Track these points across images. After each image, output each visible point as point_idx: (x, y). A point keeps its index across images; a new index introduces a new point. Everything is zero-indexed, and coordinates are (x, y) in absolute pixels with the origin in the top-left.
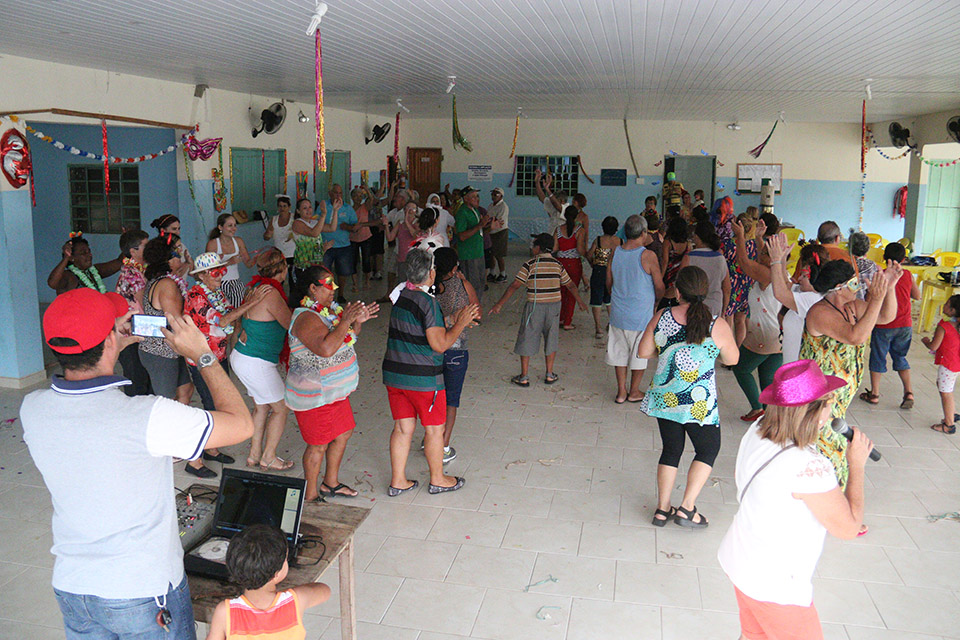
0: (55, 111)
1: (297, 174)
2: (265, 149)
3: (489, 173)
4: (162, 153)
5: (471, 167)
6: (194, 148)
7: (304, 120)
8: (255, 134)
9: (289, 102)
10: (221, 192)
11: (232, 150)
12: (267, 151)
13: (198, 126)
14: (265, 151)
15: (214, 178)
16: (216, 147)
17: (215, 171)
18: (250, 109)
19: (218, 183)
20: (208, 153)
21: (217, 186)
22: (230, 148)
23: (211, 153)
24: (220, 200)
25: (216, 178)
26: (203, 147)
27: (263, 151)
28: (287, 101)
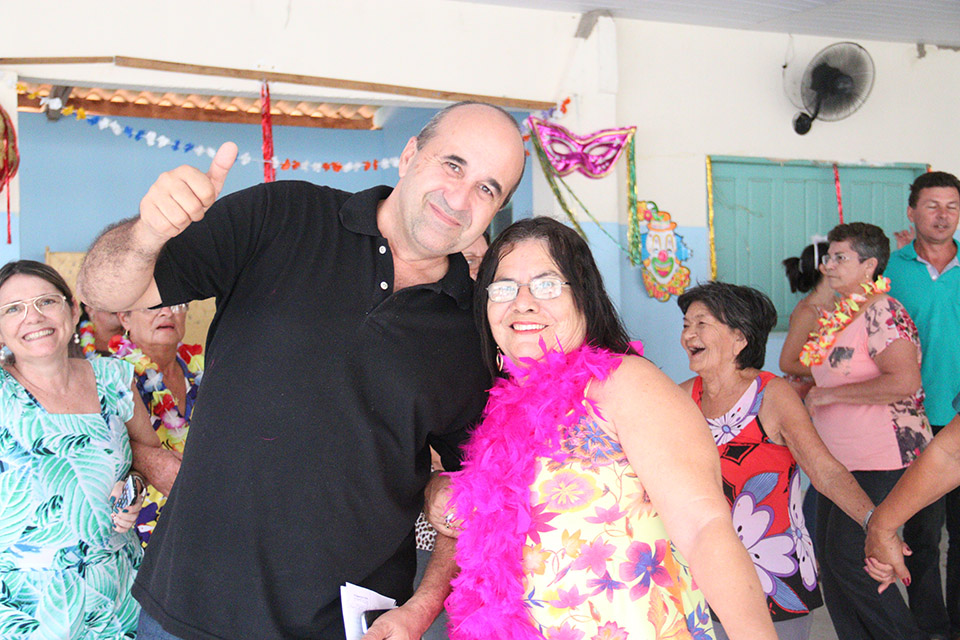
0: (123, 61)
2: (842, 160)
6: (561, 149)
8: (802, 125)
9: (950, 51)
10: (672, 255)
11: (714, 161)
12: (855, 168)
13: (567, 101)
14: (846, 167)
15: (645, 222)
16: (619, 147)
17: (650, 206)
18: (785, 67)
19: (663, 235)
20: (600, 161)
21: (658, 241)
22: (709, 157)
23: (611, 161)
24: (664, 274)
25: (653, 223)
26: (584, 146)
27: (835, 166)
28: (940, 47)
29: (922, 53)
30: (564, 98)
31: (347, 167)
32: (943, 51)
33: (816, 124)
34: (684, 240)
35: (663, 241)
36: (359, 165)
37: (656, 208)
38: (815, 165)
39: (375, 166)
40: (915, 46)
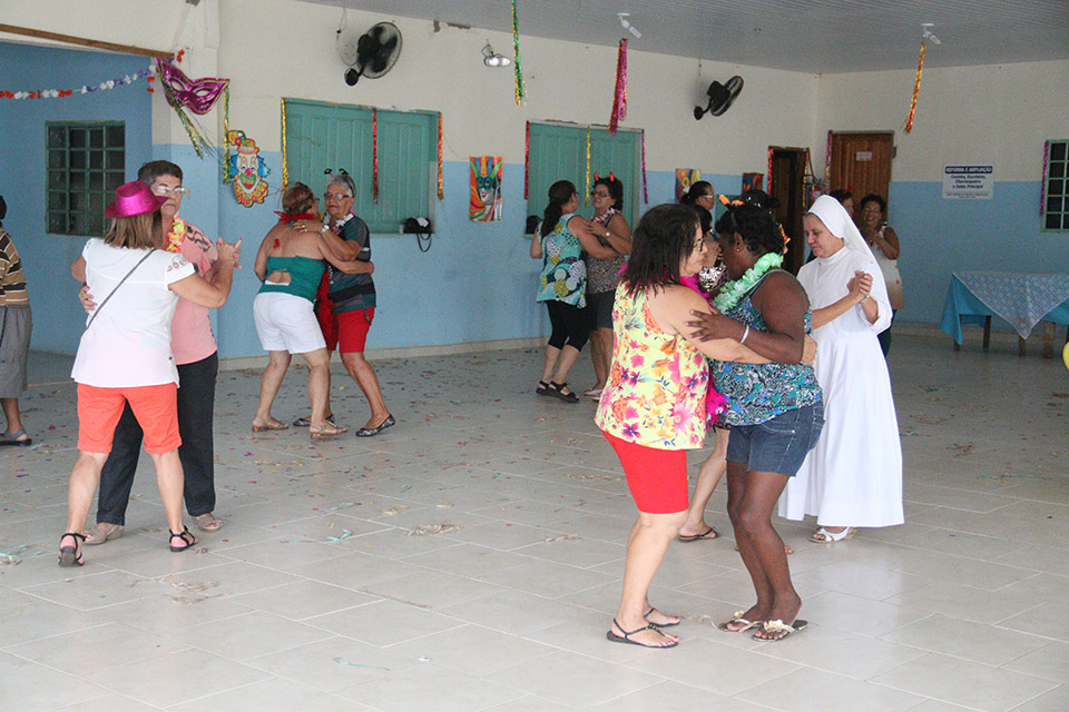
1: (473, 159)
2: (380, 106)
3: (988, 182)
4: (84, 90)
5: (951, 171)
6: (177, 87)
7: (494, 62)
8: (352, 78)
9: (456, 28)
10: (255, 172)
11: (287, 102)
12: (388, 112)
13: (182, 53)
14: (382, 111)
15: (236, 147)
16: (218, 93)
17: (240, 135)
18: (339, 32)
19: (249, 157)
20: (204, 101)
21: (245, 161)
22: (284, 99)
23: (211, 102)
24: (249, 186)
25: (242, 147)
26: (195, 88)
27: (374, 110)
28: (450, 24)
29: (437, 28)
30: (179, 49)
31: (18, 96)
32: (451, 28)
33: (361, 78)
34: (265, 162)
35: (249, 162)
36: (26, 94)
37: (244, 135)
38: (360, 108)
39: (39, 97)
40: (432, 23)
